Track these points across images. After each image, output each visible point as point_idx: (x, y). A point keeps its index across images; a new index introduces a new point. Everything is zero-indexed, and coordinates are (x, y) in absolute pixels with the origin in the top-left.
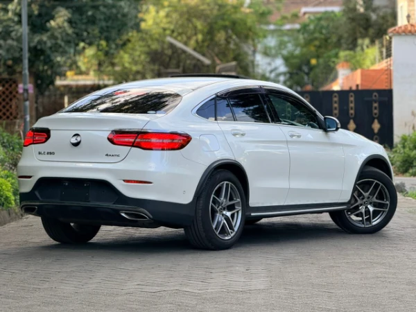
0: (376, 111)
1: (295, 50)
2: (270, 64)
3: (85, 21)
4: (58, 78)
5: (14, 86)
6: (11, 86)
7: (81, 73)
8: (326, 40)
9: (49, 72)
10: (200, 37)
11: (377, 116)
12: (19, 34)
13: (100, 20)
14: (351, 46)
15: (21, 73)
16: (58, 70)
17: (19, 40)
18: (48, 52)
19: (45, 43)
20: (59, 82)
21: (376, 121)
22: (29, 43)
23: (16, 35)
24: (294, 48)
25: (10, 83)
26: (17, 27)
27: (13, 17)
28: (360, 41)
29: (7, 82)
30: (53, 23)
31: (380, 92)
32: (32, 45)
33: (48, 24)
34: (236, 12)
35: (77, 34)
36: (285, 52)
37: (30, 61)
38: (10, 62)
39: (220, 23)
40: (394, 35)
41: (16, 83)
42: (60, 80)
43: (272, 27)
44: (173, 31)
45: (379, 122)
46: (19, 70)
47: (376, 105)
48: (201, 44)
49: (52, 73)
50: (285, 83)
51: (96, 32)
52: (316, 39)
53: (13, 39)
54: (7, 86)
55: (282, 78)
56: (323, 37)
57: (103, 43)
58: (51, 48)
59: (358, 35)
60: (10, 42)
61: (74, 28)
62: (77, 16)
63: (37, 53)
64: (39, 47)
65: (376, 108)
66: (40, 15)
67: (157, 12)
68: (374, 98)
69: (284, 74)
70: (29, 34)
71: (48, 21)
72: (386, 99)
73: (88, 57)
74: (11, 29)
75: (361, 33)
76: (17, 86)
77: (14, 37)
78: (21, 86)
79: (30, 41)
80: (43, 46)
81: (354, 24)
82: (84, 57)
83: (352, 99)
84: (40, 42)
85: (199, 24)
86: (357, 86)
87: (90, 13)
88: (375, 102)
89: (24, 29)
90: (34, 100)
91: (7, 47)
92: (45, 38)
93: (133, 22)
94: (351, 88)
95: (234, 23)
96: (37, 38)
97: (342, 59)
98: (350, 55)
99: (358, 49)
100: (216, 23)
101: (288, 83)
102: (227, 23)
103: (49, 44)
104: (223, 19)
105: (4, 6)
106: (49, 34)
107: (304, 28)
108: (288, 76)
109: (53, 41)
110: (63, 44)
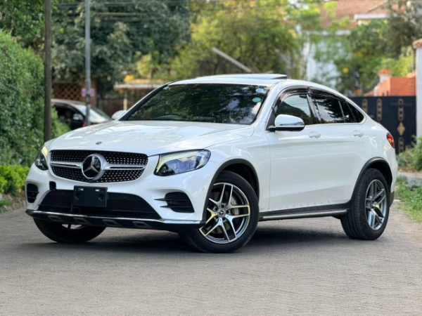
0: (401, 116)
1: (347, 55)
2: (321, 68)
3: (141, 33)
4: (116, 83)
5: (78, 90)
6: (75, 90)
7: (140, 77)
8: (374, 47)
9: (109, 78)
10: (244, 48)
11: (402, 119)
12: (83, 45)
13: (155, 32)
14: (395, 54)
15: (84, 79)
16: (117, 77)
17: (83, 50)
18: (108, 61)
19: (106, 53)
20: (117, 86)
21: (401, 124)
22: (92, 53)
23: (80, 45)
24: (345, 54)
25: (75, 87)
26: (81, 39)
27: (78, 29)
28: (403, 49)
29: (72, 87)
30: (112, 36)
31: (405, 98)
32: (94, 55)
33: (108, 37)
34: (275, 26)
35: (134, 45)
36: (336, 57)
37: (92, 68)
38: (75, 70)
39: (262, 35)
40: (418, 47)
41: (80, 88)
42: (119, 84)
43: (325, 33)
44: (219, 42)
45: (404, 125)
46: (81, 76)
47: (401, 110)
48: (244, 54)
49: (112, 79)
50: (336, 87)
51: (152, 42)
52: (363, 46)
53: (77, 50)
54: (72, 90)
55: (333, 83)
56: (370, 43)
57: (157, 53)
58: (110, 58)
59: (402, 43)
60: (74, 52)
61: (131, 39)
62: (134, 30)
63: (98, 62)
64: (100, 57)
65: (401, 113)
66: (101, 29)
67: (209, 22)
68: (399, 104)
69: (337, 78)
70: (91, 45)
71: (108, 34)
72: (410, 104)
73: (146, 63)
74: (76, 40)
75: (404, 41)
76: (80, 90)
77: (79, 48)
78: (84, 90)
79: (92, 51)
80: (104, 56)
81: (398, 32)
82: (143, 63)
83: (380, 104)
84: (101, 52)
85: (243, 37)
86: (388, 92)
87: (145, 26)
88: (401, 107)
89: (87, 41)
90: (95, 102)
91: (72, 56)
92: (105, 49)
93: (184, 35)
94: (383, 94)
95: (274, 36)
96: (98, 49)
97: (385, 66)
98: (391, 62)
99: (402, 56)
100: (257, 36)
101: (340, 87)
102: (267, 36)
103: (109, 54)
104: (264, 33)
105: (70, 21)
106: (109, 45)
107: (354, 35)
108: (340, 80)
109: (113, 52)
110: (121, 53)
